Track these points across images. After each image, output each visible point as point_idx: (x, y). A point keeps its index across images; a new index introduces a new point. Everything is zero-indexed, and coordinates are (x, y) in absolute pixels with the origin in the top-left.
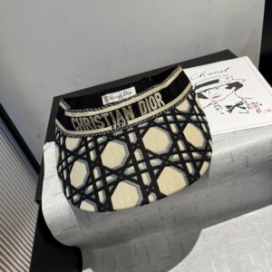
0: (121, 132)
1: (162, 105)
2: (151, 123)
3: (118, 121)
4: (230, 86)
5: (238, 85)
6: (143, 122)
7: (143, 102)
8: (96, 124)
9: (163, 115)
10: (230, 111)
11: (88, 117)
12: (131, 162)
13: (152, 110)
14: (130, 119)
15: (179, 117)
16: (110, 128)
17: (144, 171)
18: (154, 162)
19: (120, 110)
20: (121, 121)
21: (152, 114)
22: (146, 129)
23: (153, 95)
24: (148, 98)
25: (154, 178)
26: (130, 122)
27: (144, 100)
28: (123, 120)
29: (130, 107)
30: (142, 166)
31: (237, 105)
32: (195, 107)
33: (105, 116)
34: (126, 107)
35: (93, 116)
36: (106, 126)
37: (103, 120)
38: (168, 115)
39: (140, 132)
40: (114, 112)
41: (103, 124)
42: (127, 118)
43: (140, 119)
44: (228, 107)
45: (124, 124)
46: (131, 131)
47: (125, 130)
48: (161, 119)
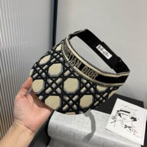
0: (68, 66)
1: (93, 78)
2: (80, 78)
3: (73, 61)
4: (132, 118)
5: (135, 119)
6: (78, 73)
8: (67, 52)
9: (88, 81)
10: (125, 128)
11: (67, 47)
12: (54, 79)
13: (87, 75)
14: (76, 67)
15: (92, 89)
16: (68, 60)
17: (52, 88)
18: (59, 90)
19: (77, 59)
20: (73, 63)
21: (85, 75)
22: (75, 77)
23: (94, 72)
24: (91, 70)
25: (51, 94)
26: (75, 67)
27: (88, 68)
29: (81, 63)
30: (54, 85)
31: (129, 127)
32: (106, 94)
33: (71, 54)
34: (80, 61)
35: (69, 49)
36: (68, 57)
37: (70, 54)
38: (90, 84)
39: (72, 75)
40: (75, 57)
42: (76, 65)
43: (79, 71)
44: (126, 126)
45: (72, 65)
46: (70, 71)
47: (70, 67)
48: (85, 81)
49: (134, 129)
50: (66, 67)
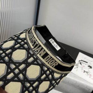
1: (53, 66)
2: (42, 65)
3: (37, 50)
4: (89, 66)
6: (41, 61)
7: (50, 58)
8: (32, 41)
9: (48, 69)
11: (33, 36)
12: (17, 65)
13: (48, 63)
14: (40, 55)
15: (50, 76)
16: (32, 47)
17: (14, 73)
18: (21, 76)
19: (42, 48)
20: (37, 51)
21: (47, 64)
22: (38, 64)
23: (55, 61)
24: (53, 59)
25: (12, 80)
26: (38, 55)
27: (51, 57)
28: (38, 52)
29: (45, 52)
30: (17, 71)
32: (59, 80)
33: (37, 43)
34: (45, 50)
35: (35, 38)
36: (33, 45)
37: (35, 43)
38: (49, 71)
39: (36, 62)
40: (40, 46)
41: (33, 44)
42: (40, 53)
43: (42, 59)
45: (36, 53)
46: (34, 58)
47: (33, 54)
48: (46, 69)
49: (90, 73)
50: (30, 54)
